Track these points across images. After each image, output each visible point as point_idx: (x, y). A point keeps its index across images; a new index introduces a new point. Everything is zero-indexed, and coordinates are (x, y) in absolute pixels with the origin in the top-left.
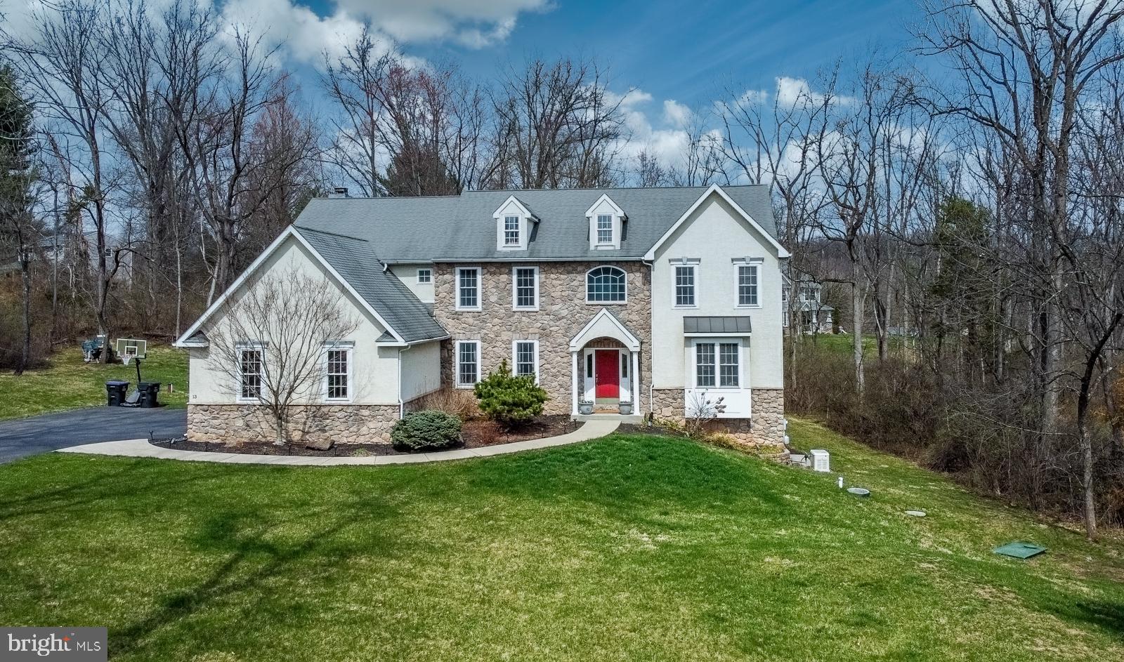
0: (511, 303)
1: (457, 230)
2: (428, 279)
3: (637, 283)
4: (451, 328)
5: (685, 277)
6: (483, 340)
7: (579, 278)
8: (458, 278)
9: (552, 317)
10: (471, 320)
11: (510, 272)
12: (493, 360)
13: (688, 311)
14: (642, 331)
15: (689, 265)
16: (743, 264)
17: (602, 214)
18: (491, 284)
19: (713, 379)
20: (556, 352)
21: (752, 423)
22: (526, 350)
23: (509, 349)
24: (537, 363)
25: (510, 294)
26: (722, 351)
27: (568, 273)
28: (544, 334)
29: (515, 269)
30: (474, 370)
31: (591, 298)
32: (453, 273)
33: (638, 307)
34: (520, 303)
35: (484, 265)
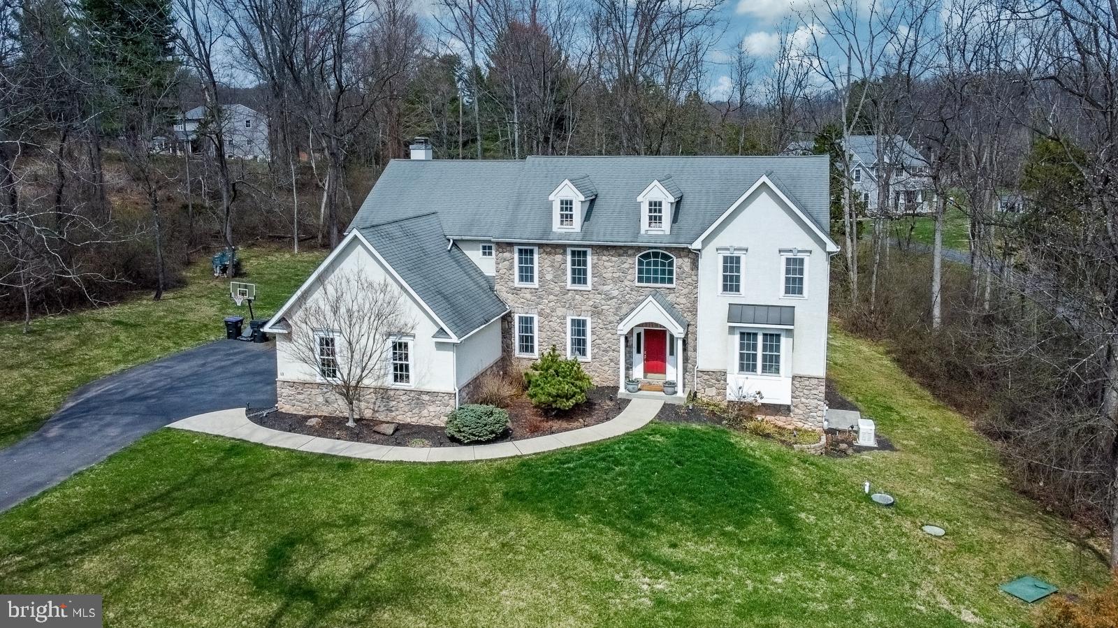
0: (565, 281)
1: (518, 205)
2: (490, 254)
3: (685, 268)
4: (511, 302)
5: (732, 266)
6: (540, 314)
7: (630, 261)
8: (516, 256)
9: (603, 296)
10: (528, 296)
11: (564, 253)
12: (549, 333)
13: (733, 298)
14: (690, 314)
15: (736, 254)
16: (790, 255)
17: (654, 200)
18: (547, 263)
19: (755, 366)
20: (607, 329)
21: (792, 408)
22: (579, 326)
23: (563, 324)
24: (589, 338)
25: (564, 273)
26: (764, 340)
27: (619, 255)
28: (596, 312)
29: (569, 250)
30: (532, 341)
31: (640, 280)
32: (512, 252)
33: (685, 291)
34: (574, 281)
35: (540, 246)
